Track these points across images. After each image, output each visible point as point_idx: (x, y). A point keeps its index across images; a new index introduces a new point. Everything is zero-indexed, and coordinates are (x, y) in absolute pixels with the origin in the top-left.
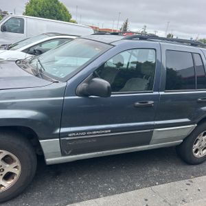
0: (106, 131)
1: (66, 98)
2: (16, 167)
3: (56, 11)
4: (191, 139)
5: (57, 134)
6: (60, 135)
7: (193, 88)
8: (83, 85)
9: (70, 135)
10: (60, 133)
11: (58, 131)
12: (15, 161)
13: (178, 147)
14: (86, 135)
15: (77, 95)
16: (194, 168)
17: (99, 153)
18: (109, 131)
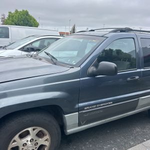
0: (110, 103)
1: (81, 79)
2: (46, 140)
5: (76, 109)
6: (79, 110)
8: (92, 69)
9: (86, 108)
10: (79, 108)
11: (77, 106)
12: (46, 135)
14: (96, 107)
15: (88, 76)
17: (103, 121)
18: (112, 103)
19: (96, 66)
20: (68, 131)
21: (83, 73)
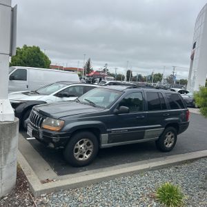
2: (91, 148)
3: (39, 59)
4: (162, 137)
5: (107, 131)
7: (160, 109)
8: (116, 110)
9: (112, 132)
12: (91, 145)
13: (157, 141)
14: (118, 132)
16: (167, 153)
19: (118, 108)
20: (102, 145)
21: (111, 112)
